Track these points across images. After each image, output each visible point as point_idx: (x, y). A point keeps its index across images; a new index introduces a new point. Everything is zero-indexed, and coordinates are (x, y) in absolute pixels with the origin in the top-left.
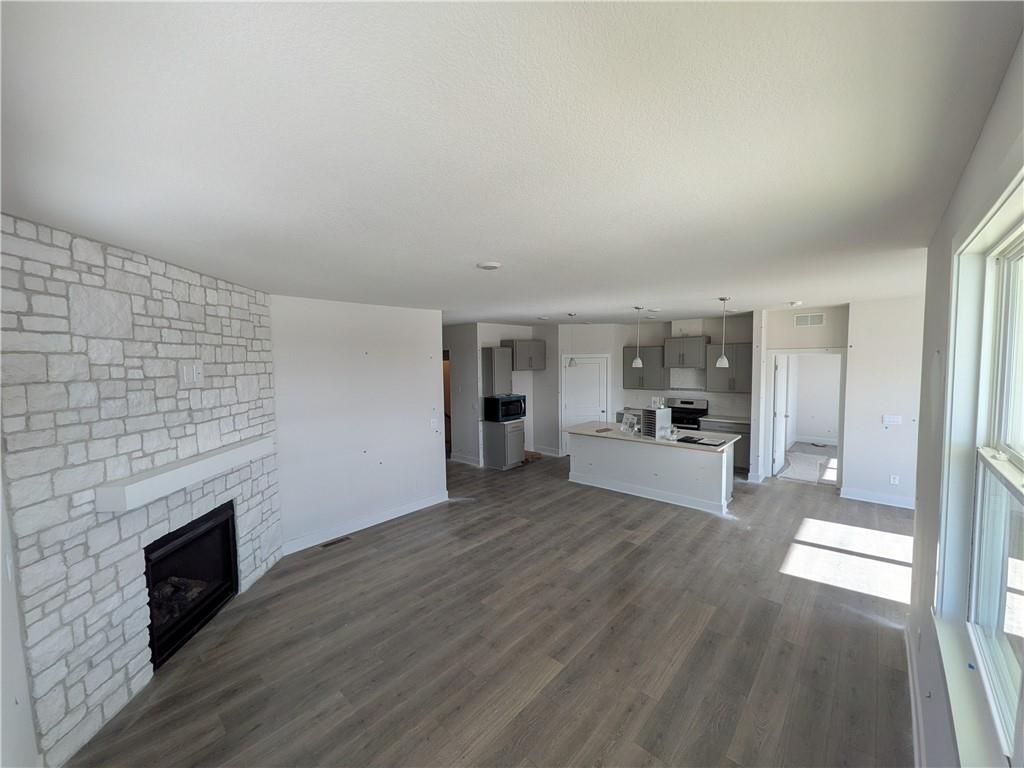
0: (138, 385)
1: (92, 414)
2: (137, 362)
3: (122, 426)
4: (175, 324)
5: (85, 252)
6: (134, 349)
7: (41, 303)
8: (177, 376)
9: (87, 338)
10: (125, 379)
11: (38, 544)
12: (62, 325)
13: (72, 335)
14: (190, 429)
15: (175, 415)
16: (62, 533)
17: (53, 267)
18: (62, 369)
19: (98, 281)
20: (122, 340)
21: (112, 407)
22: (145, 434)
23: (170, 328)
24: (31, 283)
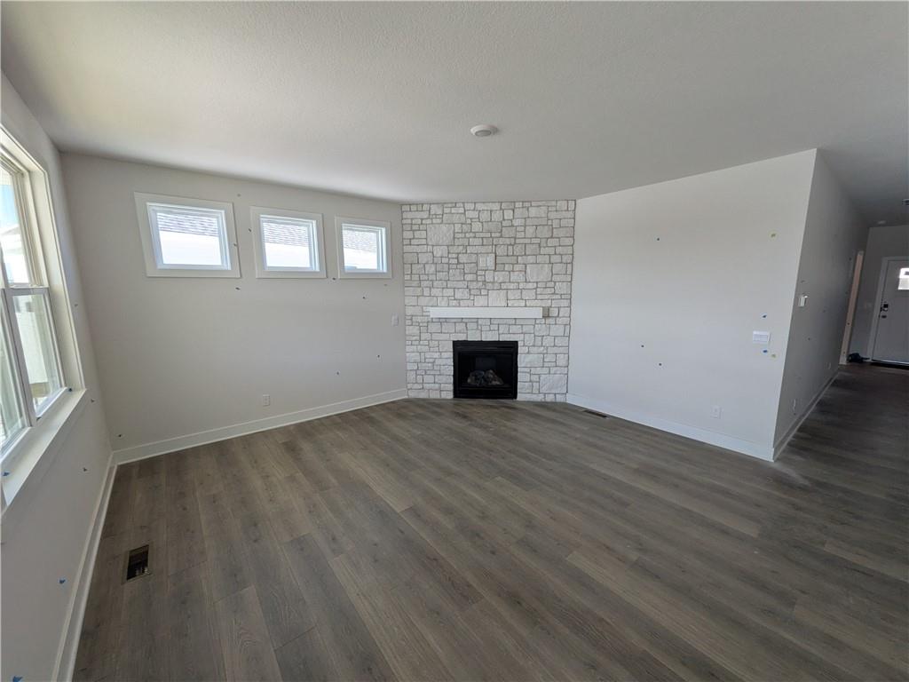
0: (455, 266)
1: (434, 277)
2: (454, 256)
3: (445, 284)
4: (477, 235)
5: (435, 209)
6: (455, 249)
7: (417, 234)
8: (477, 263)
9: (433, 246)
10: (449, 264)
11: (411, 319)
12: (424, 242)
13: (427, 245)
14: (484, 292)
15: (475, 283)
16: (419, 319)
17: (422, 219)
18: (423, 258)
19: (439, 221)
20: (448, 246)
21: (441, 275)
22: (456, 290)
23: (475, 237)
24: (415, 227)
